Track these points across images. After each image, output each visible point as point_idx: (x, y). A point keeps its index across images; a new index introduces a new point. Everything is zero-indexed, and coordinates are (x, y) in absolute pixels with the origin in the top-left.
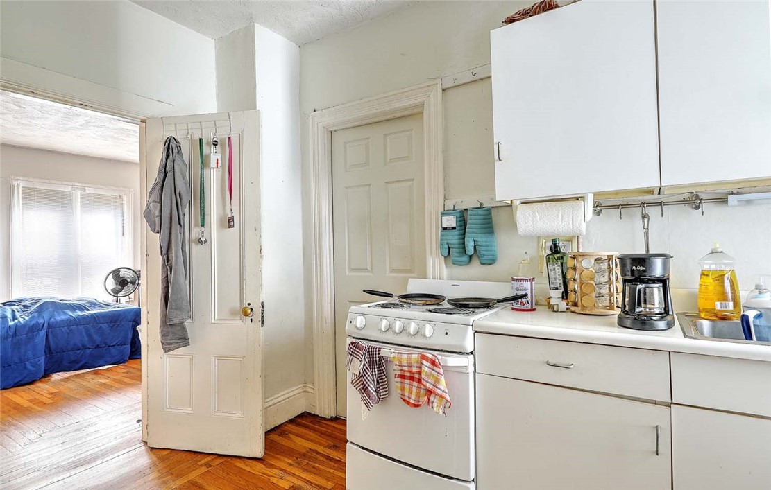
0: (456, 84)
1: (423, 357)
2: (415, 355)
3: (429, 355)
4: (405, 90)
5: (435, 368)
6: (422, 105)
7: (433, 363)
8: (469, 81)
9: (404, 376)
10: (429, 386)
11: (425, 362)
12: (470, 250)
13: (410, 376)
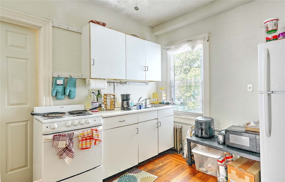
0: (59, 27)
1: (92, 130)
2: (89, 130)
3: (94, 128)
4: (29, 15)
5: (97, 132)
6: (40, 28)
7: (96, 131)
8: (65, 29)
9: (87, 139)
10: (96, 138)
11: (94, 131)
12: (67, 94)
13: (85, 139)
